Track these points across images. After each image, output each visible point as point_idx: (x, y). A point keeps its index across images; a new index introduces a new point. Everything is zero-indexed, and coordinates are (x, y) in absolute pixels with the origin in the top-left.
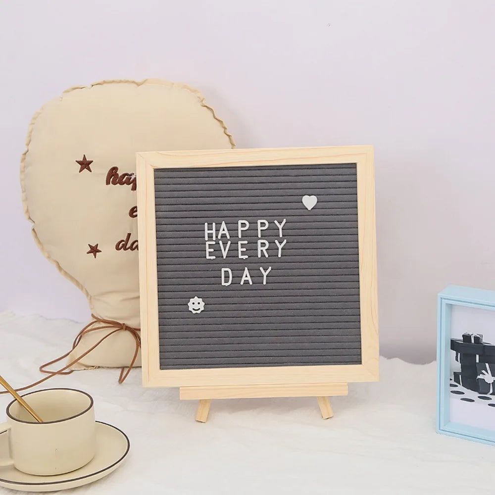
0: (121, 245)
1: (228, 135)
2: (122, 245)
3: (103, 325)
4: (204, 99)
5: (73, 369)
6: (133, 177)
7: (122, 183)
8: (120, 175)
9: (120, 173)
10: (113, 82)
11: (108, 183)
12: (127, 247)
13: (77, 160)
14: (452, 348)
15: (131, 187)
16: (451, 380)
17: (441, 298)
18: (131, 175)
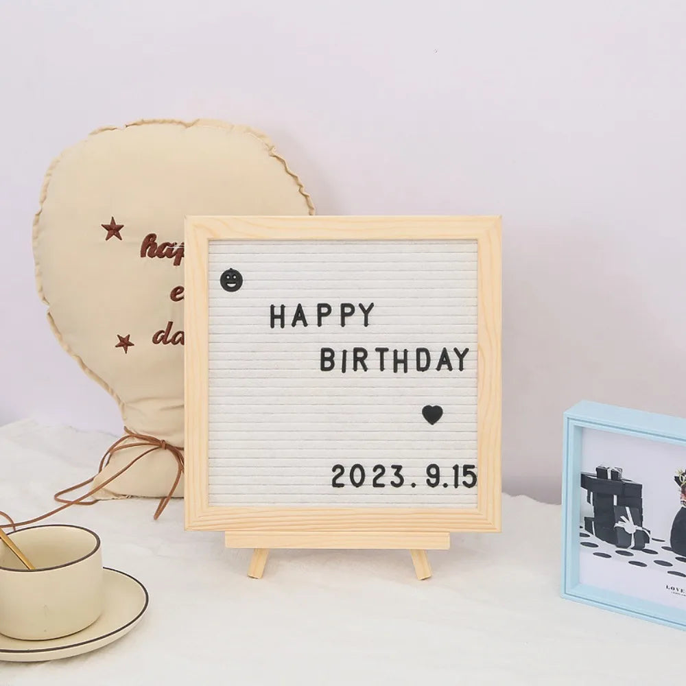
0: (159, 337)
1: (304, 195)
2: (161, 338)
3: (137, 441)
4: (273, 147)
5: (98, 498)
6: (176, 248)
7: (161, 256)
8: (159, 245)
9: (159, 242)
10: (154, 122)
11: (143, 255)
12: (168, 340)
13: (104, 224)
14: (583, 486)
15: (173, 261)
16: (581, 527)
17: (568, 418)
18: (173, 245)
